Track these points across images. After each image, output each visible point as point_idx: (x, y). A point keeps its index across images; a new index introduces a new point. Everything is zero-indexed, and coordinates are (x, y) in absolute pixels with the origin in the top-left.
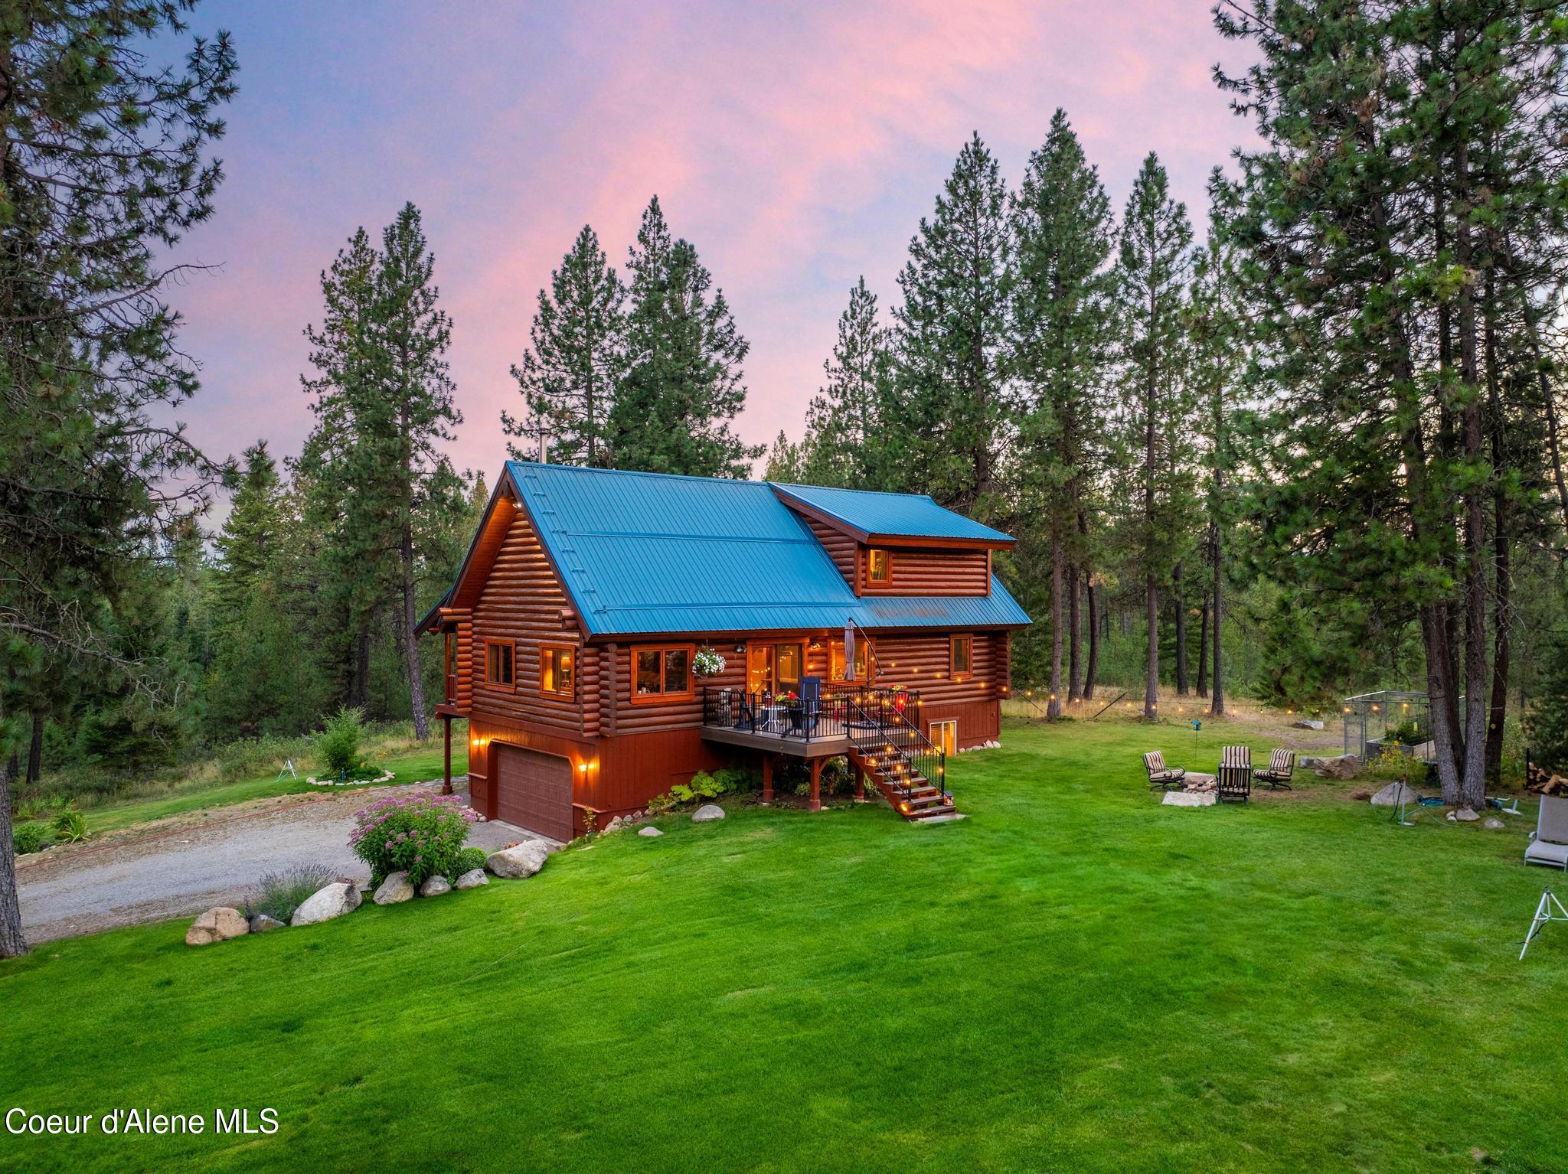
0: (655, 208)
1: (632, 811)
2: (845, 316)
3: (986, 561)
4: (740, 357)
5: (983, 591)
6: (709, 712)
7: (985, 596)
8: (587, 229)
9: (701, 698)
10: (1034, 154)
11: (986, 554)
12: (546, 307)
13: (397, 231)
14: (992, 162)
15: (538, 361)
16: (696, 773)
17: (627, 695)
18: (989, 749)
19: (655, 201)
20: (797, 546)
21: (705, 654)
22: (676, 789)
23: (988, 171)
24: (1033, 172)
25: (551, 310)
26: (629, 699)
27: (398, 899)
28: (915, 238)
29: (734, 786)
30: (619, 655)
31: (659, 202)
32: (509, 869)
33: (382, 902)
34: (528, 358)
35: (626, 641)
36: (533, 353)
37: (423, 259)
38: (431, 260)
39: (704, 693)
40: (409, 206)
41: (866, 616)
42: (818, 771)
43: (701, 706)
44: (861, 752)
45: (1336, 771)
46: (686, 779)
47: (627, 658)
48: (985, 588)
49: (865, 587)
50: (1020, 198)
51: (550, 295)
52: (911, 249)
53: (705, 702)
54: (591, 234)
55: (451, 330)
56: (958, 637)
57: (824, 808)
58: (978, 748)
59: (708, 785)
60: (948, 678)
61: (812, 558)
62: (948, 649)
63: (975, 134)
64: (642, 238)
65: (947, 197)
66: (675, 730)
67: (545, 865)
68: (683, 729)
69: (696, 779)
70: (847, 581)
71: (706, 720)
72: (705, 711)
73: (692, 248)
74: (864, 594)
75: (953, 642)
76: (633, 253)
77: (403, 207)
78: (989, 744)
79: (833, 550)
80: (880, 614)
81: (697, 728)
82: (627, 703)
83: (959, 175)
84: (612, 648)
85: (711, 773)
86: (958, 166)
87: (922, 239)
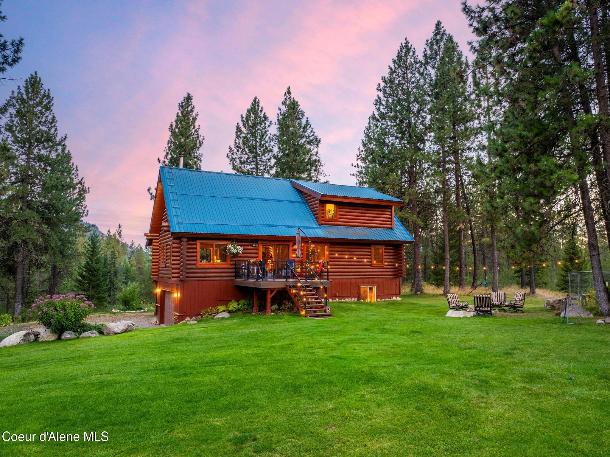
0: (289, 92)
1: (196, 315)
2: (366, 128)
3: (391, 212)
4: (317, 145)
5: (391, 226)
6: (237, 274)
7: (391, 228)
8: (256, 98)
9: (234, 266)
10: (427, 41)
11: (391, 209)
12: (238, 129)
13: (184, 104)
14: (412, 49)
15: (235, 151)
16: (231, 301)
17: (195, 262)
18: (394, 300)
19: (289, 88)
20: (295, 204)
21: (232, 245)
22: (219, 307)
23: (411, 53)
24: (428, 49)
25: (241, 131)
26: (195, 265)
27: (47, 340)
28: (379, 84)
29: (246, 307)
30: (188, 244)
31: (291, 89)
32: (107, 331)
33: (40, 341)
34: (231, 149)
35: (193, 238)
36: (233, 147)
37: (194, 114)
38: (197, 115)
39: (235, 264)
40: (189, 94)
41: (321, 233)
42: (269, 296)
43: (234, 270)
44: (290, 287)
45: (557, 306)
46: (226, 303)
47: (195, 246)
48: (391, 225)
49: (323, 221)
50: (423, 61)
51: (241, 124)
52: (377, 89)
53: (235, 268)
54: (257, 100)
55: (204, 141)
56: (377, 246)
57: (272, 314)
58: (387, 299)
59: (233, 305)
60: (371, 265)
61: (302, 209)
62: (371, 252)
63: (406, 39)
64: (284, 103)
65: (392, 66)
66: (220, 280)
67: (126, 331)
68: (224, 280)
69: (231, 303)
70: (316, 218)
71: (236, 276)
72: (236, 272)
73: (297, 102)
74: (322, 224)
75: (373, 248)
76: (280, 109)
77: (186, 95)
78: (394, 298)
79: (312, 205)
80: (330, 233)
81: (232, 280)
82: (195, 266)
83: (399, 57)
84: (184, 240)
85: (237, 301)
86: (399, 53)
87: (383, 84)
